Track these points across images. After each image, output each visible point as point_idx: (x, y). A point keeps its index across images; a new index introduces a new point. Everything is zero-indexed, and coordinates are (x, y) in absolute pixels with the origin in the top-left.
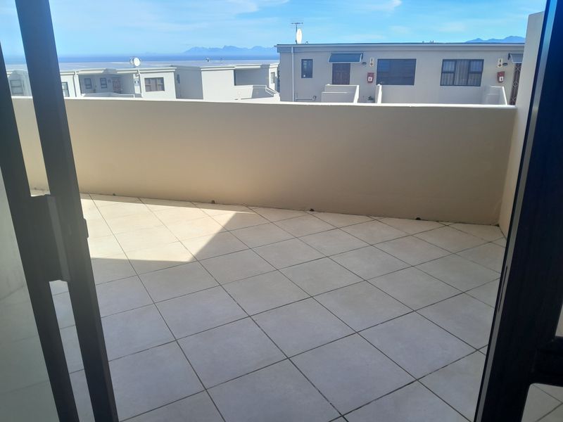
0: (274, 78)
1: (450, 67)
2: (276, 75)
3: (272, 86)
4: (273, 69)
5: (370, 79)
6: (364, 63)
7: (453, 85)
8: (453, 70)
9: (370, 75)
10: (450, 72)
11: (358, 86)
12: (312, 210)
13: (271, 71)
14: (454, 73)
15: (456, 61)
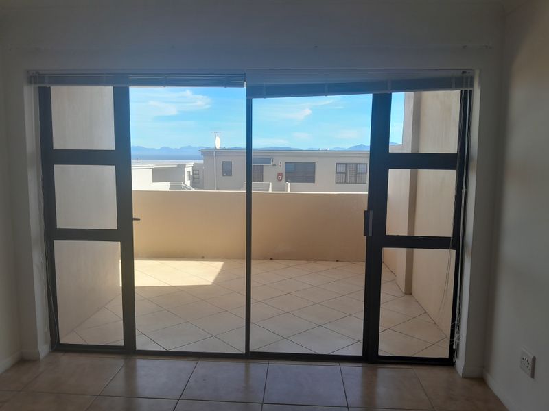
0: (190, 176)
1: (342, 169)
2: (191, 174)
3: (188, 183)
4: (189, 167)
5: (280, 177)
6: (274, 165)
7: (345, 182)
8: (344, 171)
9: (280, 174)
10: (343, 173)
11: (271, 184)
12: (271, 259)
13: (186, 170)
14: (345, 173)
15: (346, 164)
